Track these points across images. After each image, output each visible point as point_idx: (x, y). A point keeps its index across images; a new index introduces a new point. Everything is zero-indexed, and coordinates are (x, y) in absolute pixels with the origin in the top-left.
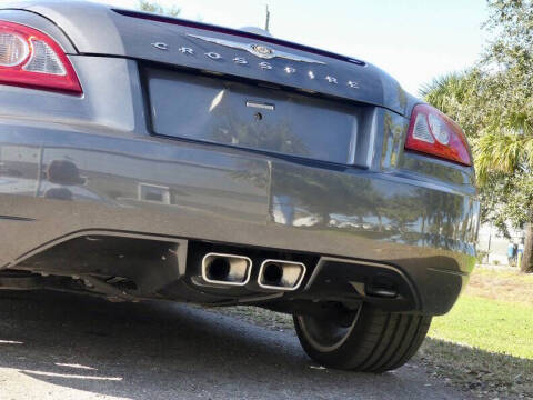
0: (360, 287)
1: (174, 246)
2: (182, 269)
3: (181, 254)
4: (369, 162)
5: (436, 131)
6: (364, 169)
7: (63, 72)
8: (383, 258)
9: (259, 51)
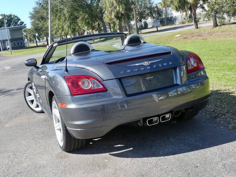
1: (139, 120)
7: (101, 87)
9: (146, 63)
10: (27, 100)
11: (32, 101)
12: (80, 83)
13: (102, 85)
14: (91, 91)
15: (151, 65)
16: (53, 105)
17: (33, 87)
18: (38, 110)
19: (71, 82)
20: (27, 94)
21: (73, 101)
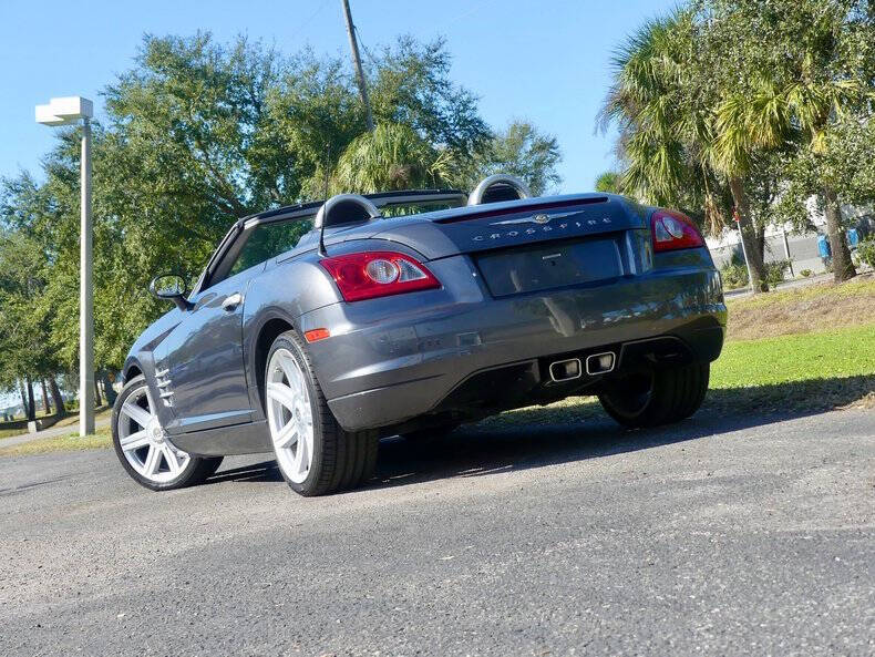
0: (651, 357)
1: (529, 365)
2: (538, 379)
3: (535, 371)
4: (633, 270)
5: (671, 229)
6: (632, 276)
7: (425, 276)
8: (661, 333)
9: (539, 219)
10: (124, 448)
11: (142, 453)
12: (366, 273)
13: (426, 271)
14: (396, 289)
15: (554, 223)
16: (272, 370)
17: (160, 384)
18: (164, 478)
19: (342, 273)
20: (123, 426)
21: (350, 316)
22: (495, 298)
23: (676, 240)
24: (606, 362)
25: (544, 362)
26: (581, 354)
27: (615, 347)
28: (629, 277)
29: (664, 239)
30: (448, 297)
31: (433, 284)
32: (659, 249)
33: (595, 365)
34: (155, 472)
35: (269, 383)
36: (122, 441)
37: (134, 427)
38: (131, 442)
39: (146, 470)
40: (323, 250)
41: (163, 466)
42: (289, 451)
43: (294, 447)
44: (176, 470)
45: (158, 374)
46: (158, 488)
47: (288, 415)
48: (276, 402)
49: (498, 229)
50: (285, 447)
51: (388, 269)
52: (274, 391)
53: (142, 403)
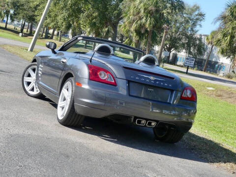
1: (131, 117)
2: (132, 121)
3: (133, 119)
4: (172, 103)
7: (113, 82)
9: (152, 78)
10: (24, 80)
11: (29, 83)
12: (98, 74)
13: (115, 80)
15: (155, 81)
16: (65, 85)
17: (40, 69)
18: (31, 93)
19: (92, 71)
20: (26, 74)
21: (89, 84)
22: (130, 95)
23: (188, 97)
24: (153, 124)
25: (136, 118)
26: (147, 120)
27: (157, 121)
28: (169, 103)
29: (185, 96)
30: (117, 90)
31: (115, 84)
32: (182, 98)
33: (150, 124)
34: (30, 90)
35: (63, 88)
36: (25, 78)
37: (29, 76)
38: (27, 79)
39: (28, 88)
40: (91, 61)
41: (33, 90)
42: (61, 109)
43: (63, 108)
44: (35, 92)
45: (40, 66)
46: (29, 95)
47: (65, 99)
48: (63, 94)
49: (139, 76)
50: (61, 107)
51: (105, 75)
52: (64, 91)
53: (34, 70)
